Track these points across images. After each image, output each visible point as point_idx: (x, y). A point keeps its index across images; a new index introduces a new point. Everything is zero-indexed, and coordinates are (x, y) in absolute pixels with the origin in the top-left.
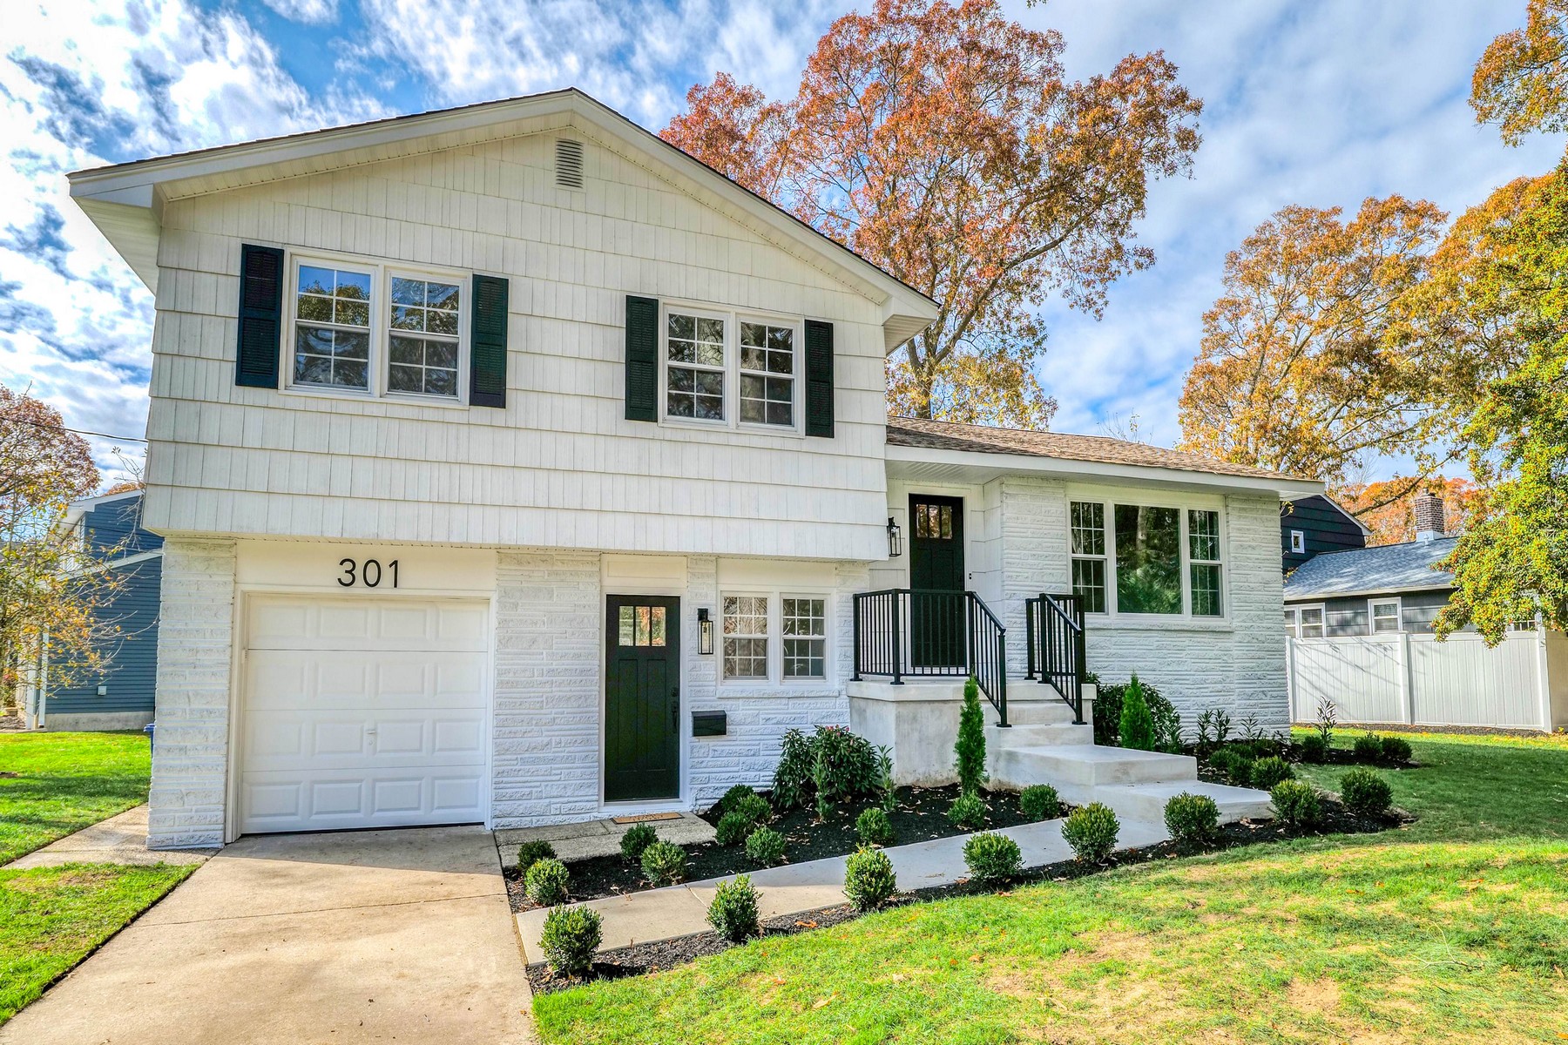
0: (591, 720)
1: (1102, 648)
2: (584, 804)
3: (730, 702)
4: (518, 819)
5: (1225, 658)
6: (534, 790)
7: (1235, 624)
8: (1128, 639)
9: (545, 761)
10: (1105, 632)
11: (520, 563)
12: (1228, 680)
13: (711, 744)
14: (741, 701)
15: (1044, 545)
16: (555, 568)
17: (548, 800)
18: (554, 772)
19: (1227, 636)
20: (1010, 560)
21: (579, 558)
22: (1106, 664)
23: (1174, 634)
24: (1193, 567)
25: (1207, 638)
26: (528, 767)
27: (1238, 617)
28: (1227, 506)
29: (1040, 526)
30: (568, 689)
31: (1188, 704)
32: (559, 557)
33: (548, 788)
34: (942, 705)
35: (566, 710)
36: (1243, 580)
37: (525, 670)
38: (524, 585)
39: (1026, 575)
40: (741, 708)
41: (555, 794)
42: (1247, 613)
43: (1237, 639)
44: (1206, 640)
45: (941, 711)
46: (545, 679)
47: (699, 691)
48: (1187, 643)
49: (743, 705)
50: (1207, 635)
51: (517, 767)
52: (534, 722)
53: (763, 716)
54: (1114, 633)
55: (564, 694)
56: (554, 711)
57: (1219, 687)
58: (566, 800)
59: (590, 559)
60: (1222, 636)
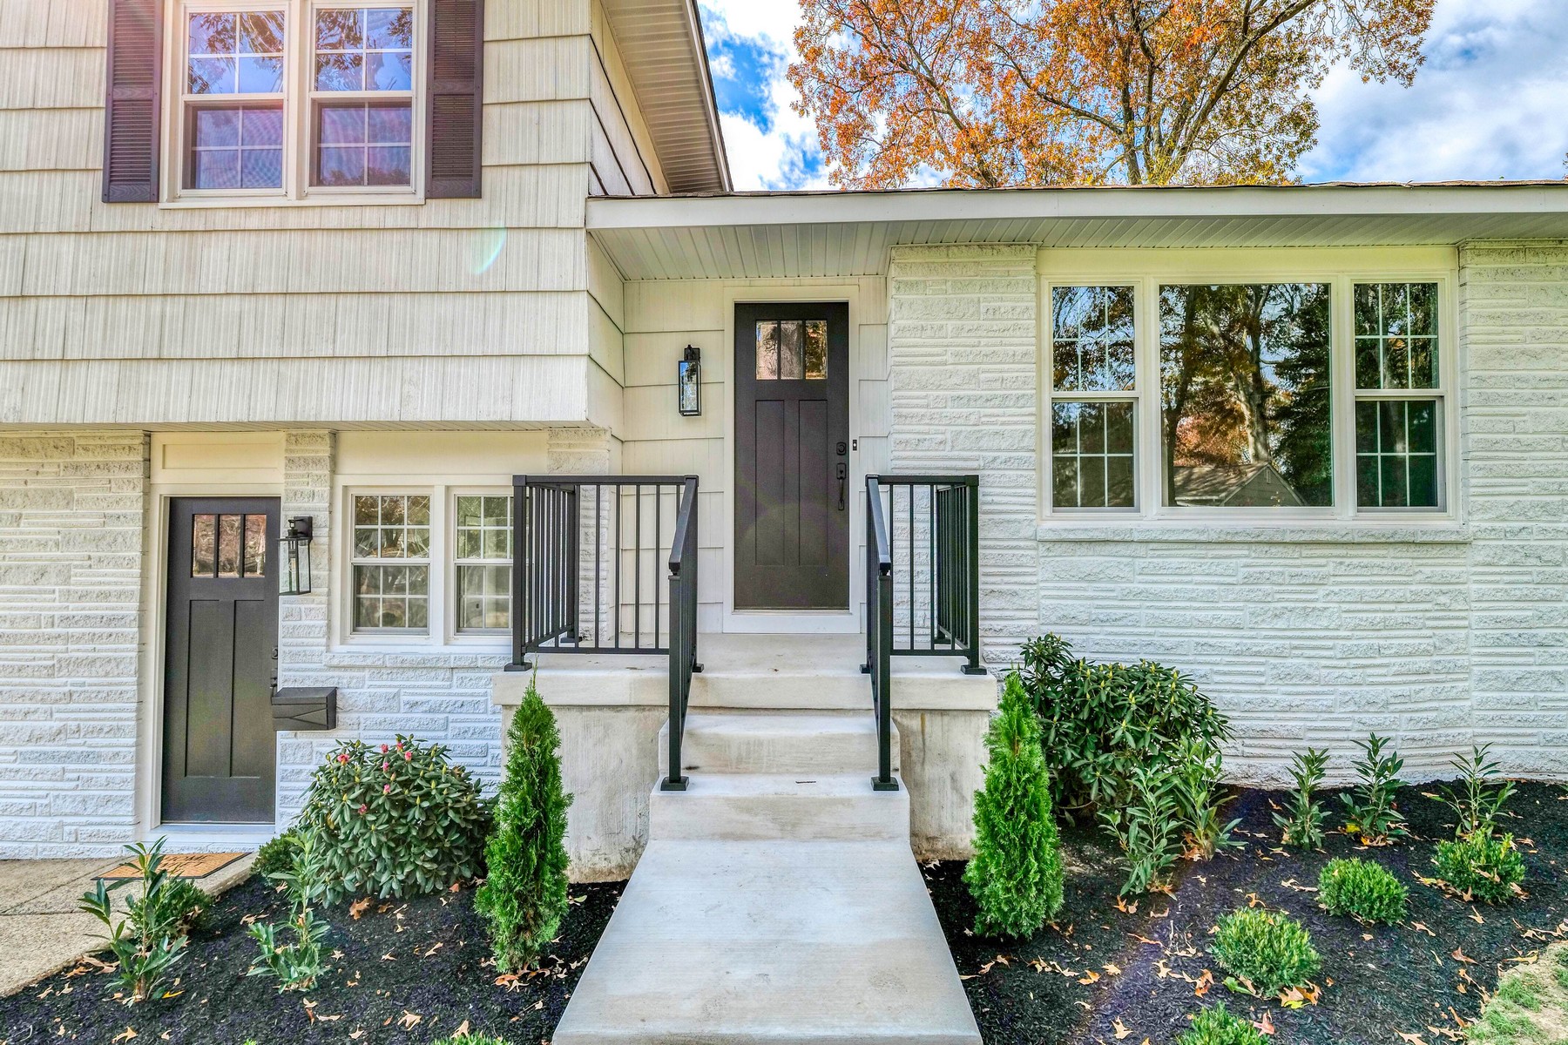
0: (126, 696)
1: (1111, 580)
2: (113, 828)
3: (348, 674)
4: (15, 845)
5: (1443, 599)
6: (39, 802)
7: (1477, 523)
8: (1175, 562)
9: (53, 757)
10: (1120, 547)
11: (24, 451)
12: (1451, 648)
13: (315, 742)
14: (367, 673)
15: (982, 376)
16: (76, 459)
17: (57, 819)
18: (68, 775)
19: (1453, 551)
20: (904, 411)
21: (110, 442)
22: (1121, 612)
23: (1290, 550)
24: (1364, 409)
25: (1389, 557)
26: (29, 766)
27: (1484, 509)
28: (1461, 268)
29: (974, 341)
30: (91, 646)
31: (1328, 700)
32: (82, 442)
33: (59, 802)
34: (608, 714)
35: (88, 680)
36: (1502, 426)
37: (26, 618)
38: (31, 486)
39: (940, 437)
40: (368, 683)
41: (68, 811)
42: (1512, 499)
43: (1480, 559)
44: (1387, 562)
45: (607, 728)
46: (57, 630)
47: (298, 654)
48: (1330, 569)
49: (371, 679)
50: (1391, 551)
51: (15, 766)
52: (40, 697)
53: (404, 698)
54: (1141, 550)
55: (85, 655)
56: (70, 680)
57: (1422, 662)
58: (84, 820)
59: (126, 442)
60: (1435, 551)
